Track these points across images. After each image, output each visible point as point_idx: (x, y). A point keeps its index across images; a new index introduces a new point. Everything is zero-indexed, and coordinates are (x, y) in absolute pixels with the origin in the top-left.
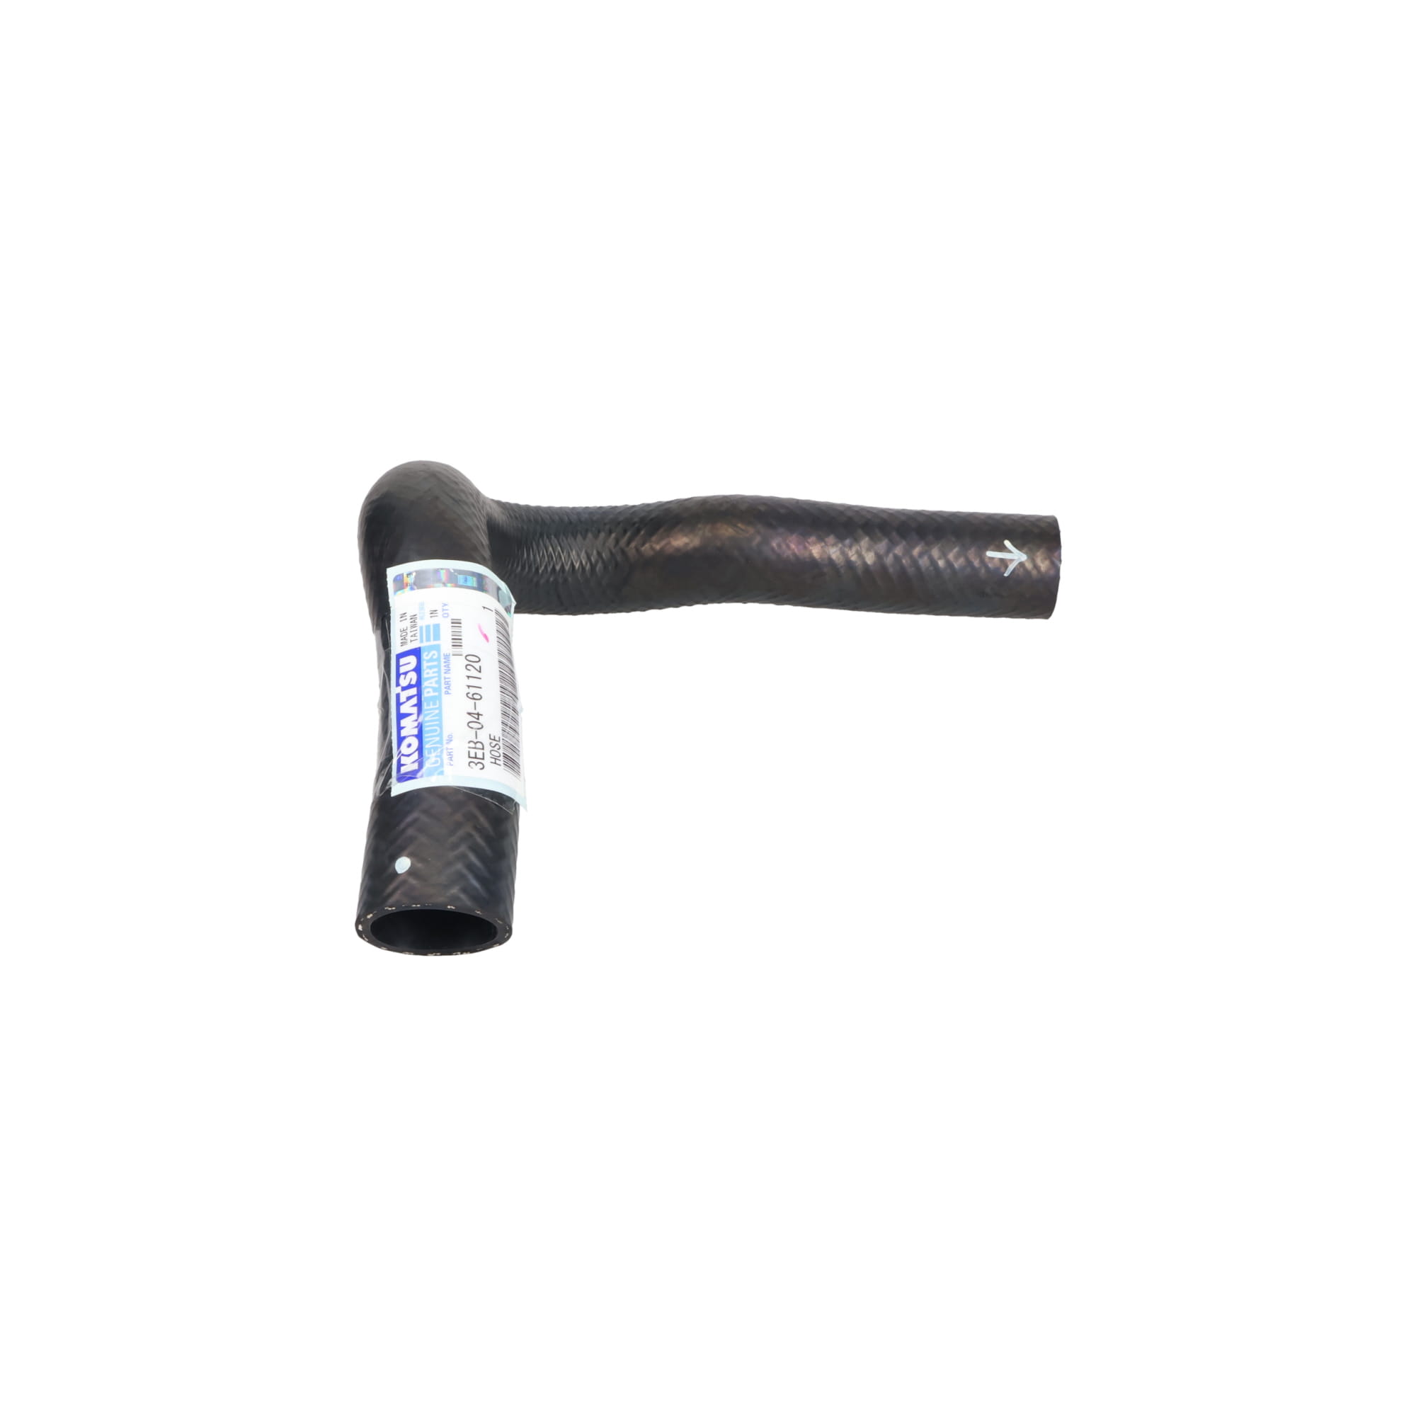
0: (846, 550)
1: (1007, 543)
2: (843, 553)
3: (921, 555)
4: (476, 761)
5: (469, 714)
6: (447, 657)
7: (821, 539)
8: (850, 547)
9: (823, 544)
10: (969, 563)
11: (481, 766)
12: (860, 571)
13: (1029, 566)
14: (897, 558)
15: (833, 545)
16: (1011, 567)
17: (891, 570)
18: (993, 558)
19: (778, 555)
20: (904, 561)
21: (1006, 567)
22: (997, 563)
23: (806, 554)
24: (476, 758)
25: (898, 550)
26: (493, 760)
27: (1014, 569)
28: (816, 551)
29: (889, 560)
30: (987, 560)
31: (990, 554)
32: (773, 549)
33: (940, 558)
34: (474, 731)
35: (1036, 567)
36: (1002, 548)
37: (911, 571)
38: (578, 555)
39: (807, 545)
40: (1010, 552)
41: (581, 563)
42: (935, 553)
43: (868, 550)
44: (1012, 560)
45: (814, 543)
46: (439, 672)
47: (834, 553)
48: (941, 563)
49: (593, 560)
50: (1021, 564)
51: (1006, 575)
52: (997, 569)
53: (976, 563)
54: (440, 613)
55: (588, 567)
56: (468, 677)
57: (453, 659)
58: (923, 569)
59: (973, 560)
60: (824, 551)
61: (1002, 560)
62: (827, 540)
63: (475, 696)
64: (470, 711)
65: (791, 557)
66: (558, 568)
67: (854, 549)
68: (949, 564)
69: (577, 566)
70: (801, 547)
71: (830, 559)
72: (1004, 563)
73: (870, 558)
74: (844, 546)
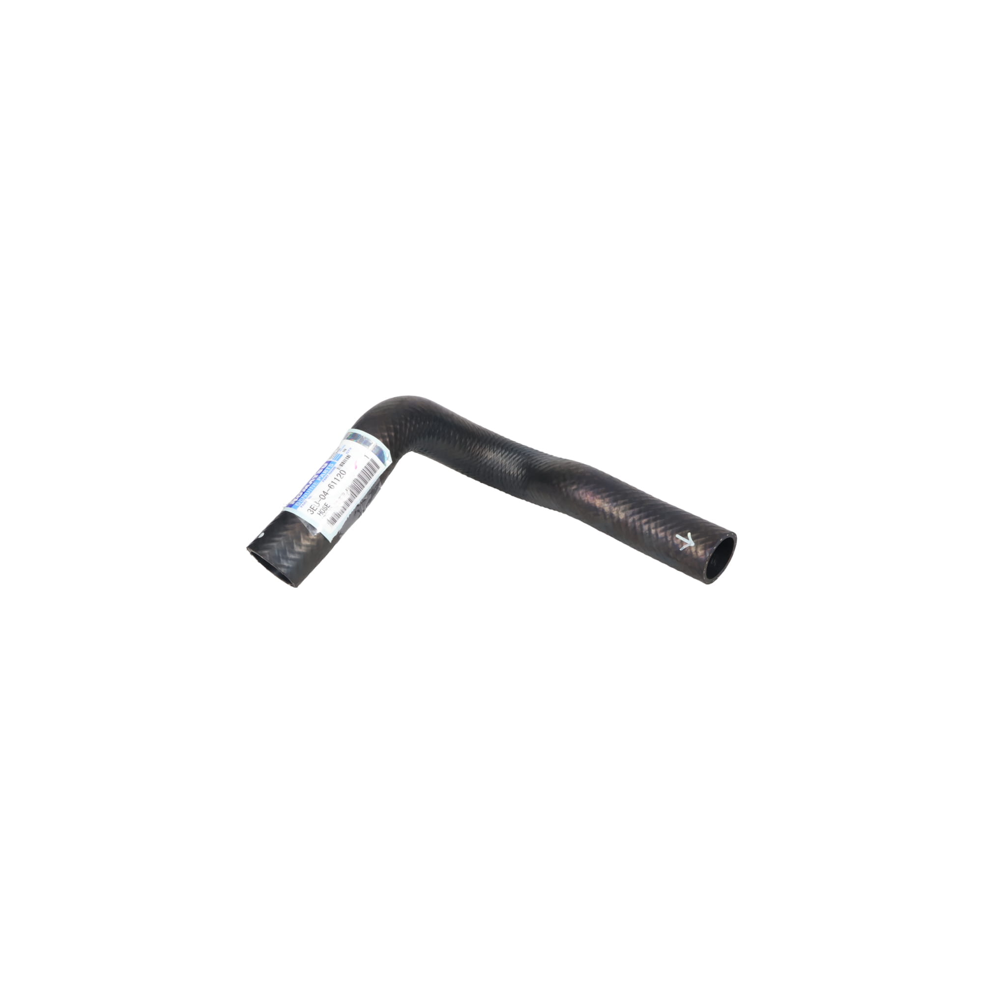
0: (612, 507)
1: (689, 534)
2: (610, 508)
3: (646, 523)
4: (312, 510)
5: (324, 492)
6: (335, 468)
7: (602, 498)
8: (615, 507)
9: (603, 500)
10: (666, 537)
11: (312, 512)
12: (615, 520)
13: (693, 550)
14: (634, 521)
15: (608, 503)
16: (685, 547)
17: (629, 525)
18: (677, 539)
19: (581, 498)
20: (637, 523)
21: (682, 546)
22: (678, 542)
23: (593, 502)
24: (312, 509)
25: (636, 517)
26: (319, 513)
27: (685, 549)
28: (598, 502)
29: (630, 520)
30: (674, 538)
31: (678, 536)
32: (579, 495)
33: (653, 529)
34: (320, 499)
35: (696, 551)
36: (685, 536)
37: (638, 529)
38: (514, 469)
39: (595, 498)
40: (688, 539)
41: (514, 472)
42: (653, 525)
43: (623, 511)
44: (686, 543)
45: (599, 498)
46: (327, 472)
47: (607, 507)
48: (653, 531)
49: (519, 473)
50: (690, 547)
51: (681, 550)
52: (678, 545)
53: (669, 538)
54: (346, 451)
55: (516, 475)
56: (335, 478)
57: (336, 469)
58: (644, 532)
59: (668, 536)
60: (602, 505)
61: (682, 541)
62: (606, 499)
63: (332, 487)
64: (325, 491)
65: (586, 501)
66: (503, 470)
67: (616, 508)
68: (657, 534)
69: (511, 473)
70: (592, 498)
71: (603, 510)
72: (682, 543)
73: (622, 516)
74: (612, 505)
